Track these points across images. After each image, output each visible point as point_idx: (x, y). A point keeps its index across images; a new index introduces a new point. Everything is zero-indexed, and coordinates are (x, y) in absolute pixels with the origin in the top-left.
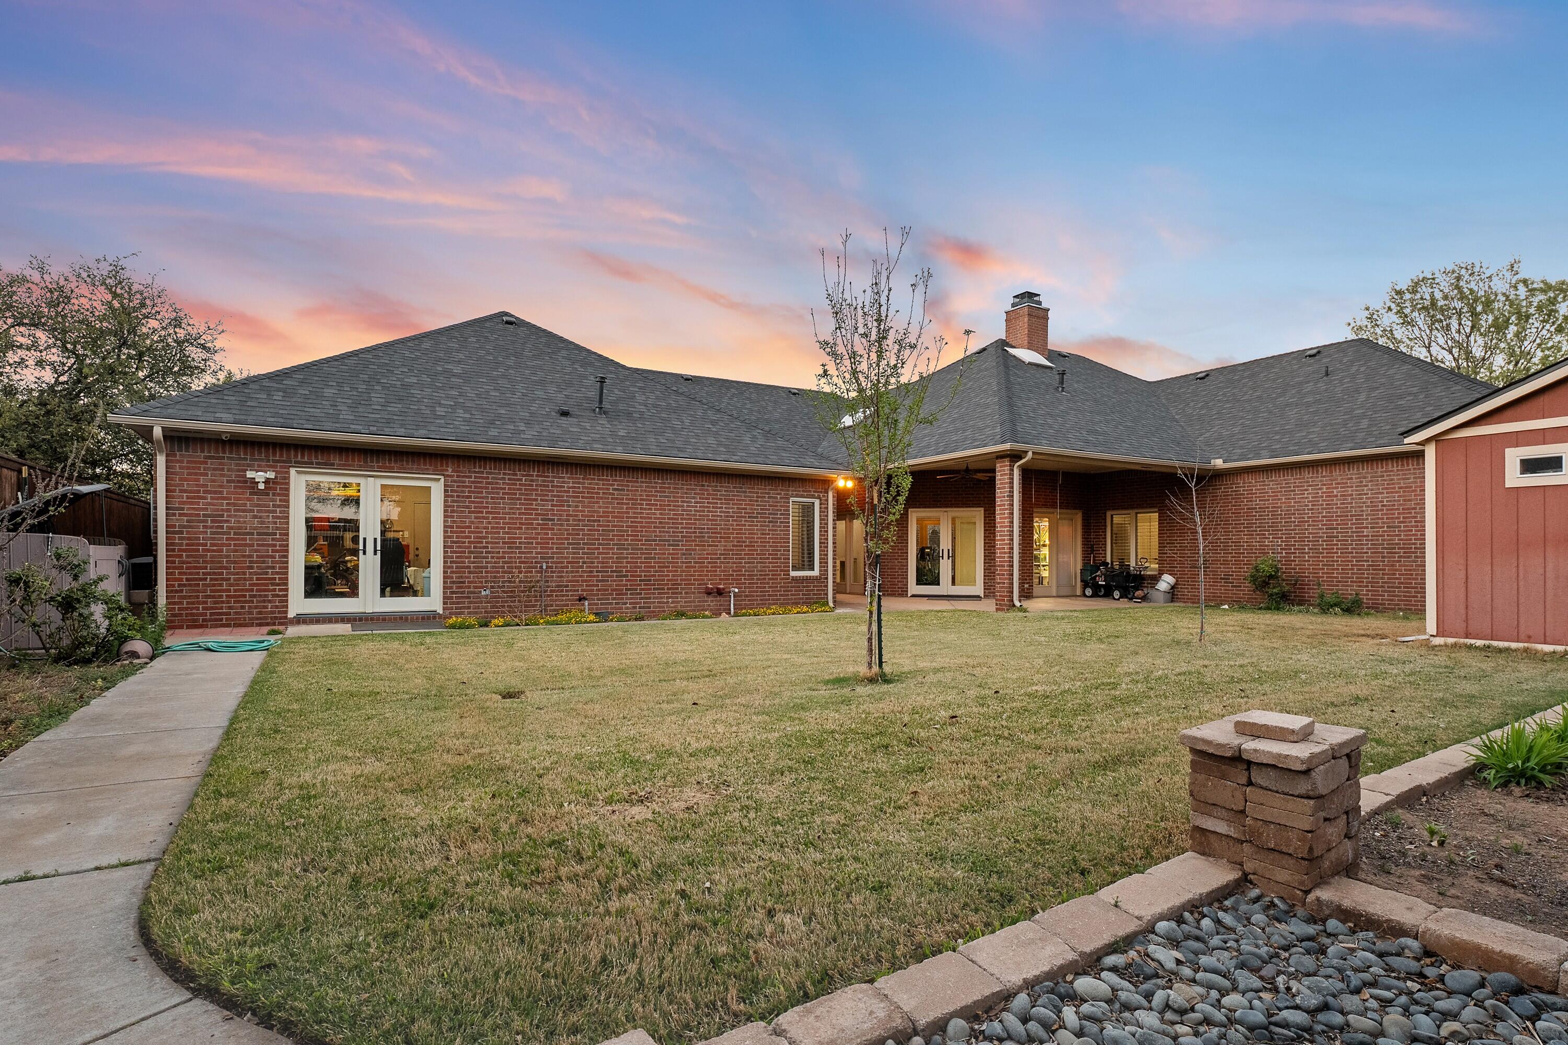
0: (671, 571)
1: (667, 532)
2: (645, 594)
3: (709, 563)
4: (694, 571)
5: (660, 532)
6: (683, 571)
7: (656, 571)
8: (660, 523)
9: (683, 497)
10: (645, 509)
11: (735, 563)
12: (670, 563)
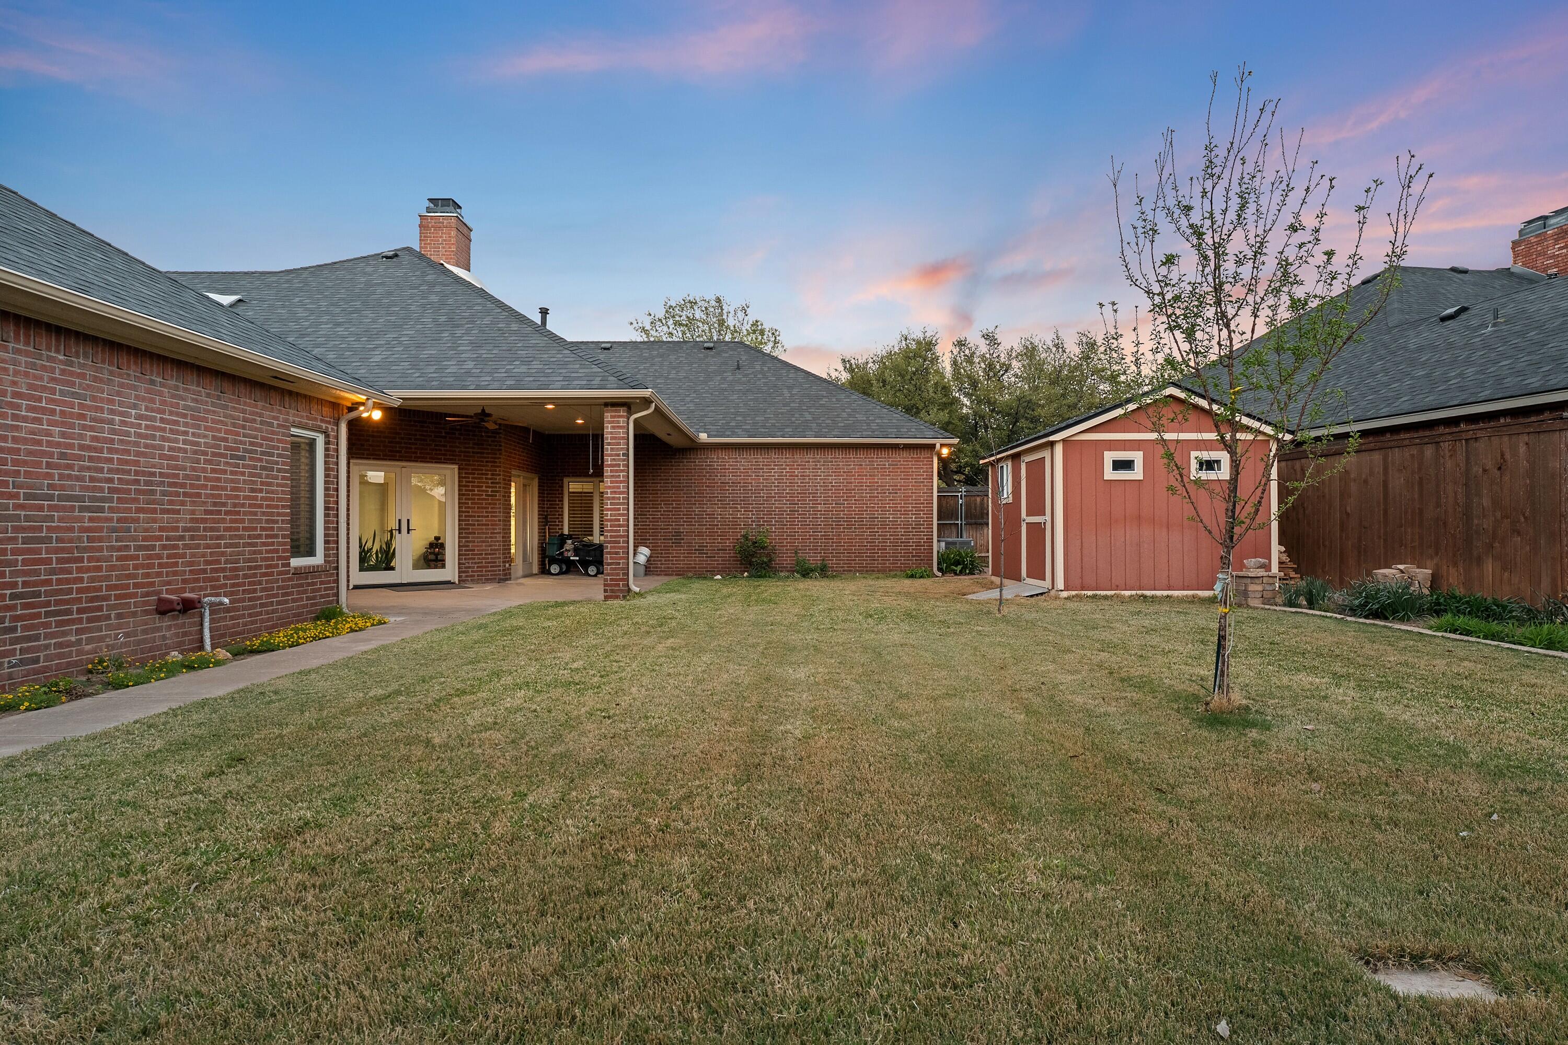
0: (88, 570)
1: (78, 478)
2: (25, 628)
3: (164, 547)
4: (136, 567)
5: (61, 477)
6: (112, 568)
7: (53, 572)
8: (63, 456)
9: (112, 402)
10: (25, 419)
11: (208, 546)
12: (85, 549)
